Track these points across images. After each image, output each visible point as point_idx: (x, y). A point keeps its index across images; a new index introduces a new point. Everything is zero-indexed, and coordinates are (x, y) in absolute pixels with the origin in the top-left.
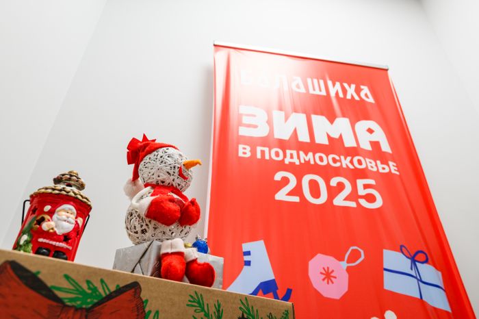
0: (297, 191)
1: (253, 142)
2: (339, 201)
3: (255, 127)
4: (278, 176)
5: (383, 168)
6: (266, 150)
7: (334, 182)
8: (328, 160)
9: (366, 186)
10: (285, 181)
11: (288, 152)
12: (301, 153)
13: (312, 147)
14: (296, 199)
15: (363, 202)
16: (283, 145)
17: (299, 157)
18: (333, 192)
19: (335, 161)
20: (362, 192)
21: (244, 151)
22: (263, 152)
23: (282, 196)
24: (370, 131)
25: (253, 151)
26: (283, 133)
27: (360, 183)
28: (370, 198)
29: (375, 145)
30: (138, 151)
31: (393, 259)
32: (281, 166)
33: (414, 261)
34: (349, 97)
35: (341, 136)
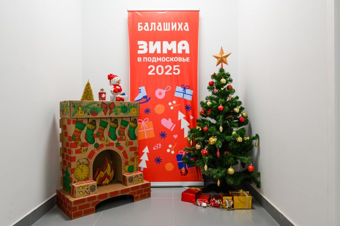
0: (155, 71)
1: (142, 56)
2: (167, 73)
3: (143, 49)
4: (149, 67)
5: (184, 60)
6: (146, 58)
7: (166, 67)
8: (166, 59)
9: (176, 68)
10: (151, 68)
11: (153, 58)
12: (157, 58)
13: (162, 55)
14: (154, 74)
15: (174, 73)
16: (152, 55)
17: (156, 60)
18: (165, 70)
19: (168, 59)
20: (174, 69)
21: (139, 59)
22: (145, 59)
23: (150, 73)
24: (183, 45)
25: (142, 59)
26: (152, 51)
27: (175, 66)
28: (176, 71)
29: (184, 51)
30: (110, 77)
31: (179, 89)
32: (151, 63)
33: (185, 89)
34: (179, 30)
35: (172, 49)
